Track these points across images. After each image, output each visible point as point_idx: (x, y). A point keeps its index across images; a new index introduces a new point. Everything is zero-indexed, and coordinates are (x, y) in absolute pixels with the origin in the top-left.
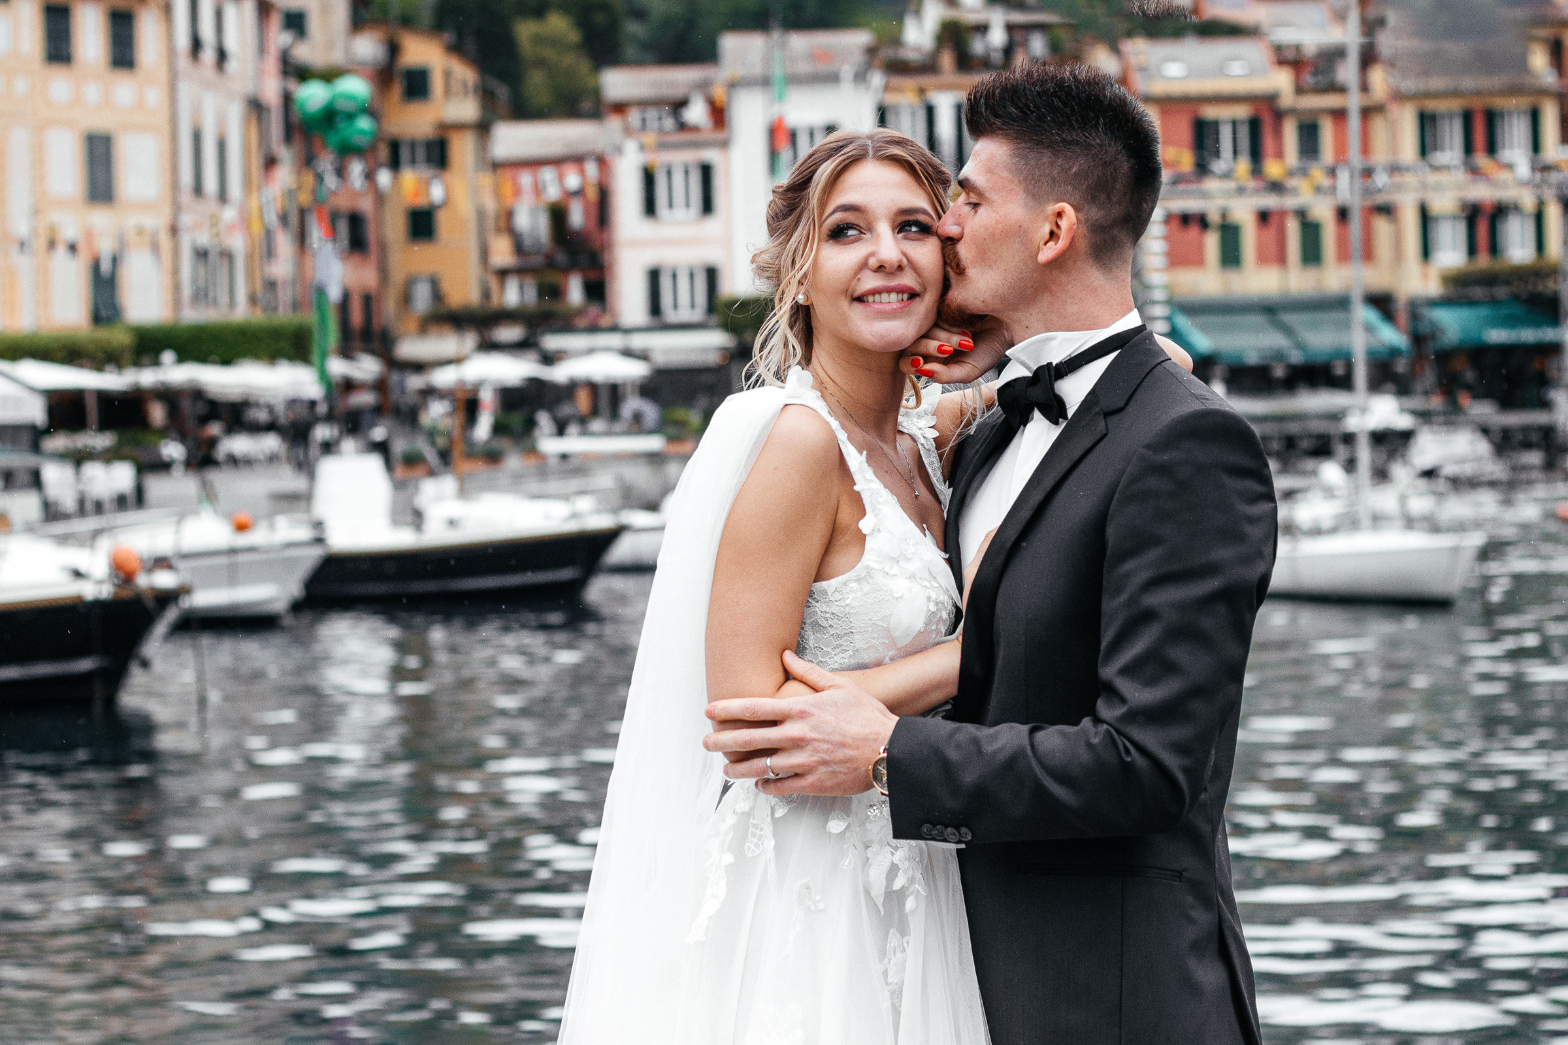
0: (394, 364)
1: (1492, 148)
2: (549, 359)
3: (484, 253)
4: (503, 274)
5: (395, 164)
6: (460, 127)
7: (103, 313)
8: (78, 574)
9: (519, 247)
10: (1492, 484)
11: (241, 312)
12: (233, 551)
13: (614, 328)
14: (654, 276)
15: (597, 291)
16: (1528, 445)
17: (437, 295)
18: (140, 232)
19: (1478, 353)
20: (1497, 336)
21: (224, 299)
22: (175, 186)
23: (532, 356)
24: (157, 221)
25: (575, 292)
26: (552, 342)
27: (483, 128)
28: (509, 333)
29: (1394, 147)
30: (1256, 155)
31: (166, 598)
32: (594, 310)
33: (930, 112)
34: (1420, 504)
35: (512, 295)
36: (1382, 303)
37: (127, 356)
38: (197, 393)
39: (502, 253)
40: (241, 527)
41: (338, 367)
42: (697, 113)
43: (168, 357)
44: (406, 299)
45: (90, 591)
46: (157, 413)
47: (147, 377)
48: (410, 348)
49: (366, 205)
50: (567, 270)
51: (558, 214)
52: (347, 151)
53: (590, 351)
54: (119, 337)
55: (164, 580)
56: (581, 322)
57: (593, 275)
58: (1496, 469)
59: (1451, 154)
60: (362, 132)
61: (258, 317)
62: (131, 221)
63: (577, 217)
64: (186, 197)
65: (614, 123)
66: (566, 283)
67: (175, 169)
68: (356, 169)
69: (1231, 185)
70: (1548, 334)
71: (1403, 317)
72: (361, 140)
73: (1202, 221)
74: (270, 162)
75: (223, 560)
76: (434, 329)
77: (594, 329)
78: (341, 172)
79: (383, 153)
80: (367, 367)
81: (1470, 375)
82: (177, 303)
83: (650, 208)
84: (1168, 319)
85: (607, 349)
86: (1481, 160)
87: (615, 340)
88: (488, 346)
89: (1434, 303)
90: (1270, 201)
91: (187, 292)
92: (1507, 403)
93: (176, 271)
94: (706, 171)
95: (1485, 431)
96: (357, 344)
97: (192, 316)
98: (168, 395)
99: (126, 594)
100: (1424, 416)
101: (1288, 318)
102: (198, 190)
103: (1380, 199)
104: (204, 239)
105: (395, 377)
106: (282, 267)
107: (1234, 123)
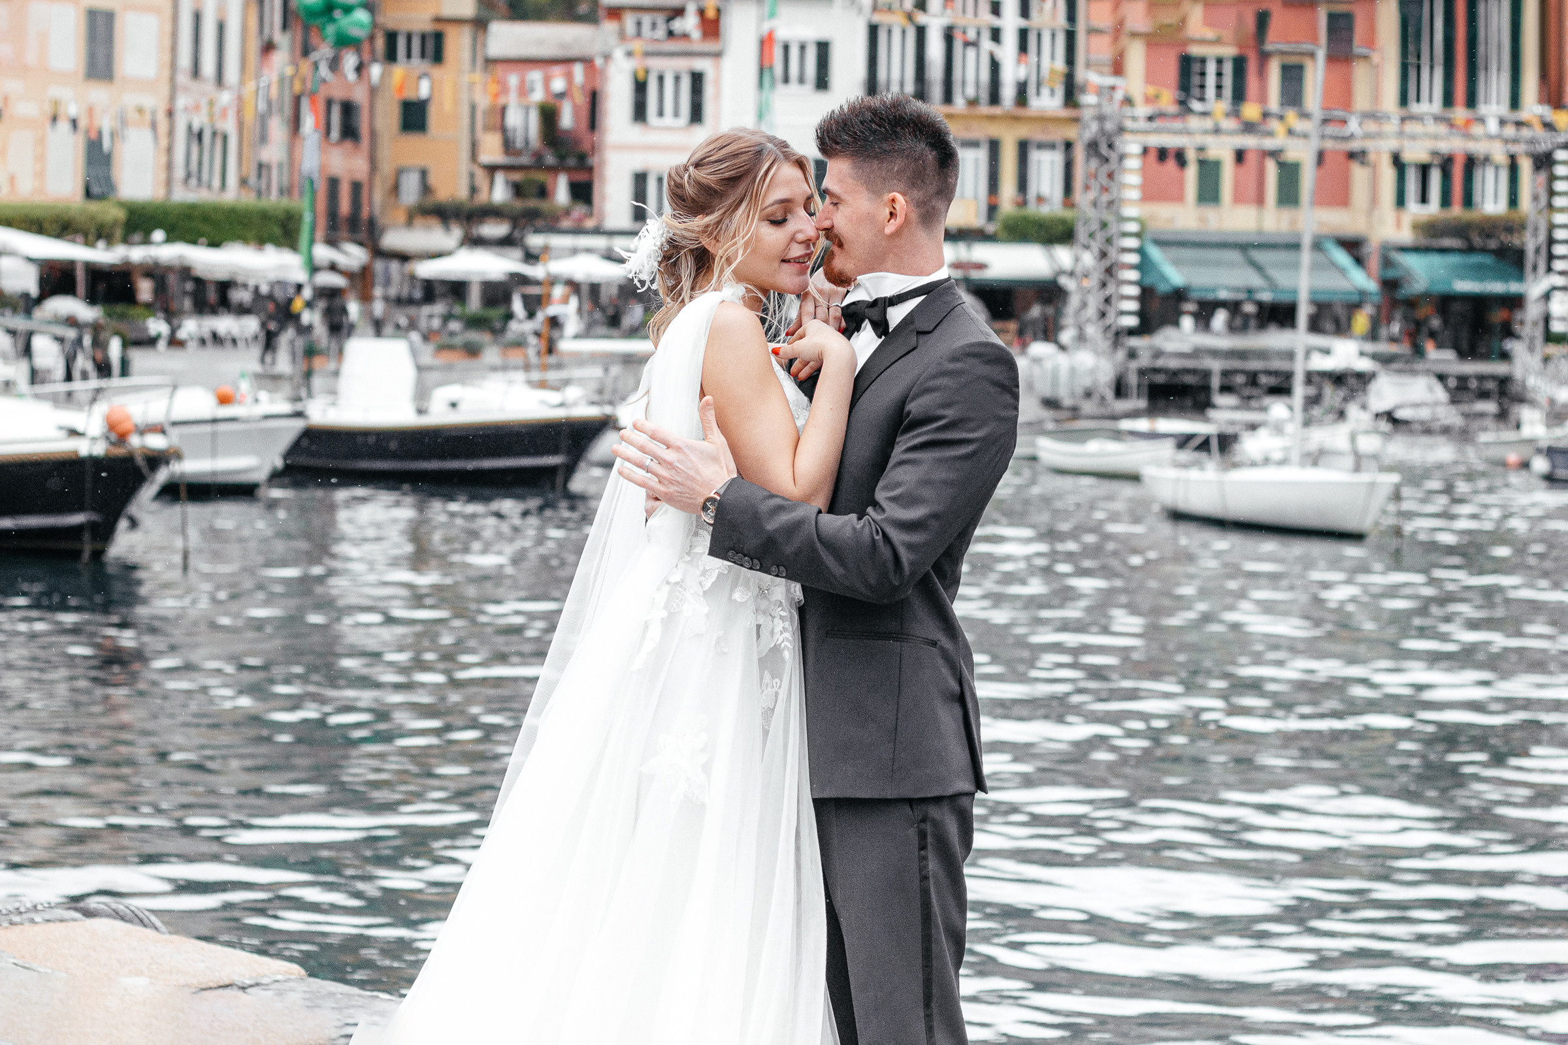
0: (378, 253)
1: (1471, 101)
2: (531, 257)
3: (474, 147)
4: (492, 169)
5: (391, 56)
6: (458, 21)
7: (96, 190)
8: (73, 433)
9: (508, 146)
10: (1446, 431)
11: (232, 195)
12: (215, 421)
13: (598, 231)
14: (640, 179)
15: (583, 192)
16: (1484, 395)
17: (426, 189)
18: (140, 110)
19: (1445, 302)
20: (1465, 286)
21: (216, 183)
22: (173, 65)
23: (517, 253)
24: (155, 102)
25: (561, 194)
26: (535, 241)
27: (480, 24)
28: (494, 229)
29: (1376, 96)
30: (1239, 96)
31: (156, 460)
32: (579, 210)
33: (921, 32)
34: (1369, 444)
35: (500, 193)
36: (1353, 246)
37: (118, 233)
38: (185, 272)
39: (492, 150)
40: (224, 400)
41: (323, 252)
42: (689, 23)
43: (158, 235)
44: (395, 189)
45: (83, 448)
46: (145, 290)
47: (137, 254)
48: (393, 239)
49: (359, 96)
50: (554, 170)
51: (549, 115)
52: (344, 42)
53: (574, 251)
54: (112, 213)
55: (156, 442)
56: (566, 223)
57: (581, 177)
58: (1450, 416)
59: (1430, 105)
60: (360, 25)
61: (248, 200)
62: (131, 100)
63: (566, 120)
64: (183, 78)
65: (609, 27)
66: (555, 183)
67: (174, 49)
68: (350, 61)
69: (1208, 124)
70: (1514, 287)
71: (1374, 262)
72: (359, 33)
73: (1180, 158)
74: (268, 47)
75: (208, 428)
76: (419, 221)
77: (578, 231)
78: (335, 64)
79: (380, 43)
80: (353, 255)
81: (1436, 323)
82: (169, 183)
83: (639, 112)
84: (1140, 251)
85: (589, 250)
86: (1460, 113)
87: (600, 242)
88: (474, 242)
89: (1404, 249)
90: (1249, 142)
91: (179, 173)
92: (1467, 352)
93: (170, 150)
94: (697, 79)
95: (1442, 378)
96: (344, 233)
97: (182, 195)
98: (156, 273)
99: (120, 452)
100: (1385, 360)
101: (1260, 256)
102: (196, 72)
103: (1355, 145)
104: (199, 121)
105: (379, 266)
106: (274, 152)
107: (1220, 61)
